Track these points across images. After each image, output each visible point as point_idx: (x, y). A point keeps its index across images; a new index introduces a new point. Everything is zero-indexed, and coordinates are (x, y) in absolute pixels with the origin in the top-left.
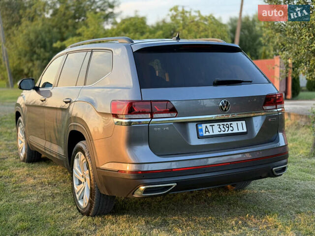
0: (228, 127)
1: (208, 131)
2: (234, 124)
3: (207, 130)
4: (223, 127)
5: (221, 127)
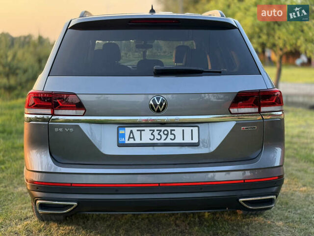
0: (167, 135)
1: (133, 138)
2: (178, 130)
3: (131, 136)
4: (159, 134)
5: (156, 133)
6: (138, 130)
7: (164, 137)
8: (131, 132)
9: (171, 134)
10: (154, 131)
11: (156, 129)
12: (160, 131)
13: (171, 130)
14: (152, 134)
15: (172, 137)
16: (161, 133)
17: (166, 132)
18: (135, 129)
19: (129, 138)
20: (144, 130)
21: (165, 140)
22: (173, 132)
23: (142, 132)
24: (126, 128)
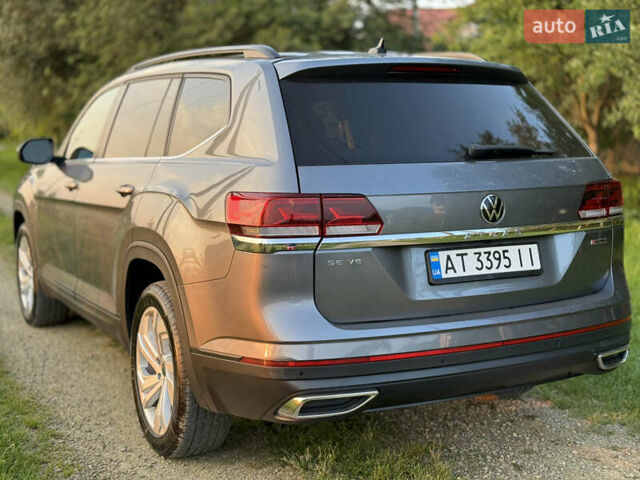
3: (450, 265)
5: (484, 258)
6: (458, 255)
7: (496, 263)
8: (449, 258)
9: (505, 257)
10: (480, 254)
11: (482, 250)
12: (489, 253)
13: (504, 252)
14: (479, 260)
15: (506, 262)
16: (491, 257)
17: (497, 256)
18: (453, 253)
19: (447, 268)
20: (466, 254)
21: (498, 267)
22: (506, 254)
23: (464, 257)
24: (440, 253)
